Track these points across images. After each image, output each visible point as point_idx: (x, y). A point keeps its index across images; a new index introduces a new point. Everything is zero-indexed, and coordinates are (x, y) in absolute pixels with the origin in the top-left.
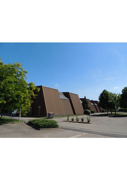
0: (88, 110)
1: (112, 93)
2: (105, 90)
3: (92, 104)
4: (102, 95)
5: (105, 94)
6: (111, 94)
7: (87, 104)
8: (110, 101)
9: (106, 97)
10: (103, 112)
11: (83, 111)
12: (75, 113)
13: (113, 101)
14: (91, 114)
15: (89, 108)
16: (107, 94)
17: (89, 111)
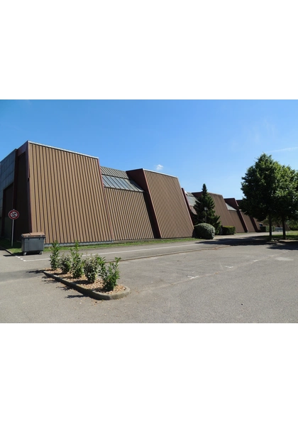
0: (205, 224)
1: (289, 169)
2: (264, 156)
3: (230, 208)
4: (251, 173)
5: (262, 170)
6: (286, 171)
7: (210, 208)
8: (279, 193)
9: (264, 178)
10: (263, 230)
11: (191, 227)
12: (157, 235)
13: (290, 193)
14: (216, 238)
15: (216, 219)
16: (272, 170)
17: (210, 227)
